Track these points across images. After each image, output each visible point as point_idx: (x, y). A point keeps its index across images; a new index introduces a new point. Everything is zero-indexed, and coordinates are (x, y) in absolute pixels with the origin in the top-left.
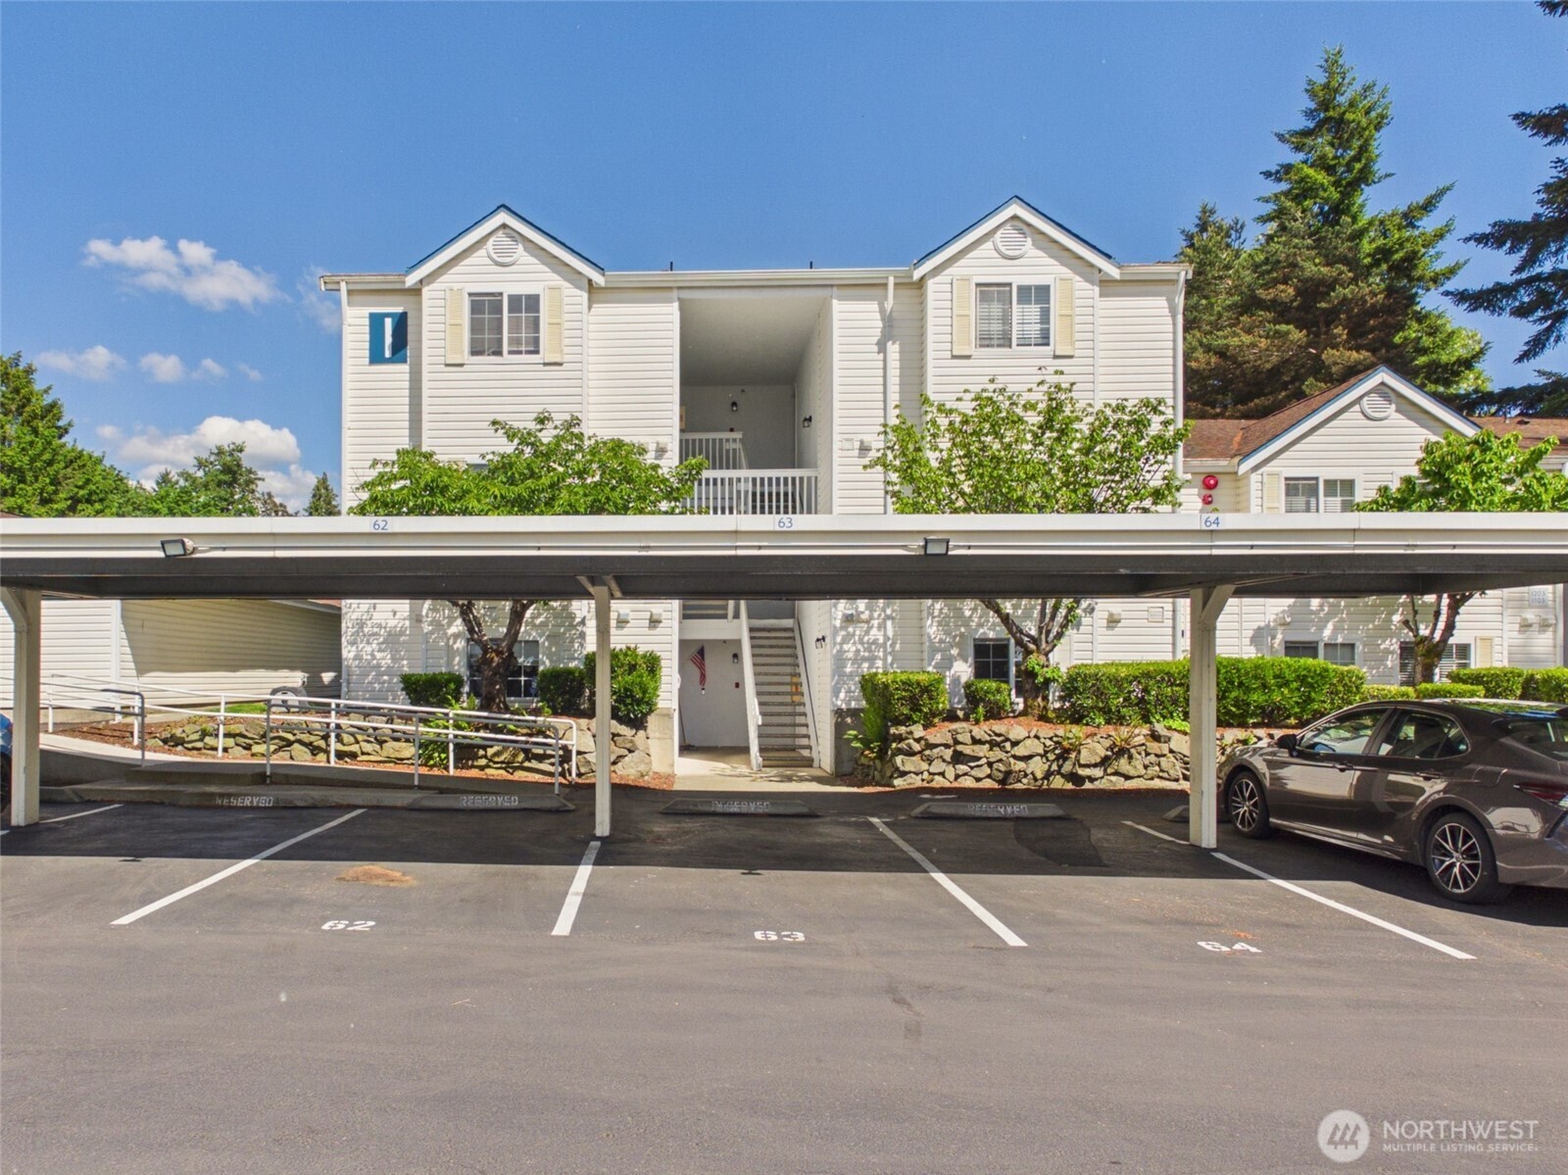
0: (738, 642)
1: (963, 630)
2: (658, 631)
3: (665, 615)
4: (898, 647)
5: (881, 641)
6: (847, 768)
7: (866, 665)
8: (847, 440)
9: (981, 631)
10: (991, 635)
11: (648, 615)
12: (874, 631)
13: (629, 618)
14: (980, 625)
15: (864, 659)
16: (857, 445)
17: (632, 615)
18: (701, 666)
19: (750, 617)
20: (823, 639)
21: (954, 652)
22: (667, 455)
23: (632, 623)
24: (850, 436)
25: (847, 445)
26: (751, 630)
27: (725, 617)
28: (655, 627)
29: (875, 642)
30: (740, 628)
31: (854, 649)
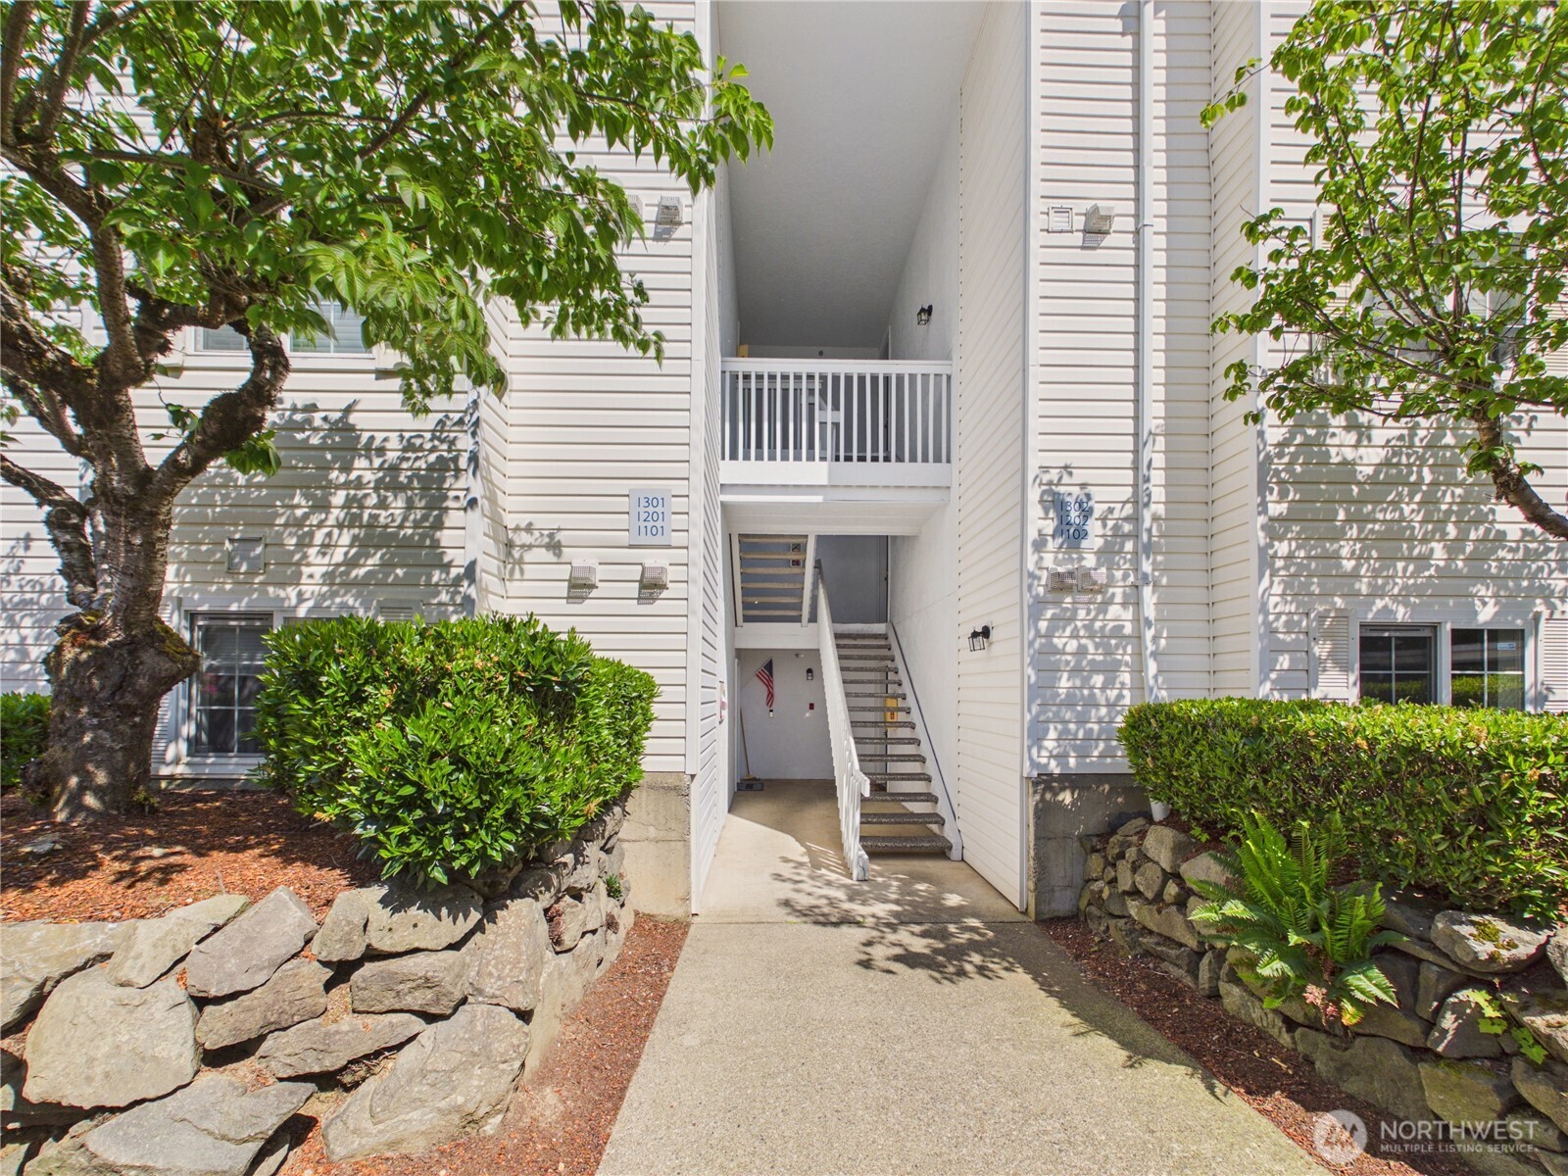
0: (815, 654)
1: (1339, 602)
2: (659, 606)
3: (673, 573)
4: (1163, 642)
5: (1128, 629)
6: (1062, 904)
7: (1098, 680)
8: (1060, 211)
9: (1379, 604)
10: (1401, 615)
11: (635, 572)
12: (1114, 611)
13: (596, 579)
14: (1376, 593)
15: (1096, 668)
16: (1079, 222)
17: (601, 572)
18: (769, 684)
19: (836, 618)
20: (986, 632)
21: (1321, 650)
22: (680, 232)
23: (603, 590)
24: (1066, 203)
25: (1058, 221)
26: (837, 636)
27: (798, 619)
28: (652, 599)
29: (1117, 632)
30: (818, 635)
31: (1072, 646)
